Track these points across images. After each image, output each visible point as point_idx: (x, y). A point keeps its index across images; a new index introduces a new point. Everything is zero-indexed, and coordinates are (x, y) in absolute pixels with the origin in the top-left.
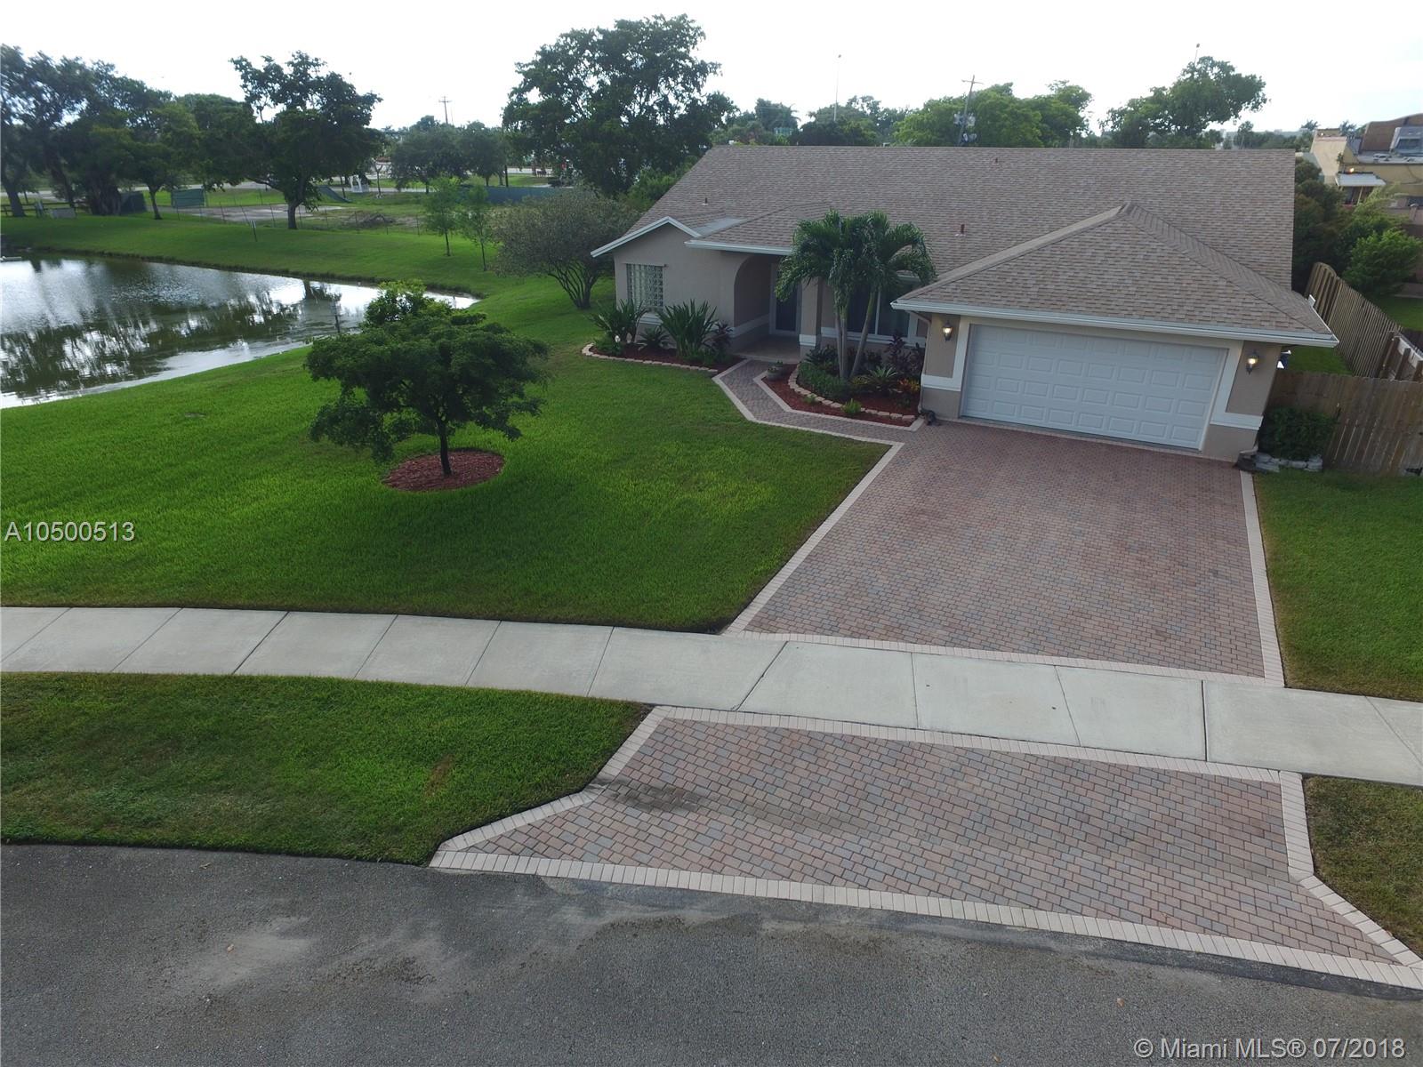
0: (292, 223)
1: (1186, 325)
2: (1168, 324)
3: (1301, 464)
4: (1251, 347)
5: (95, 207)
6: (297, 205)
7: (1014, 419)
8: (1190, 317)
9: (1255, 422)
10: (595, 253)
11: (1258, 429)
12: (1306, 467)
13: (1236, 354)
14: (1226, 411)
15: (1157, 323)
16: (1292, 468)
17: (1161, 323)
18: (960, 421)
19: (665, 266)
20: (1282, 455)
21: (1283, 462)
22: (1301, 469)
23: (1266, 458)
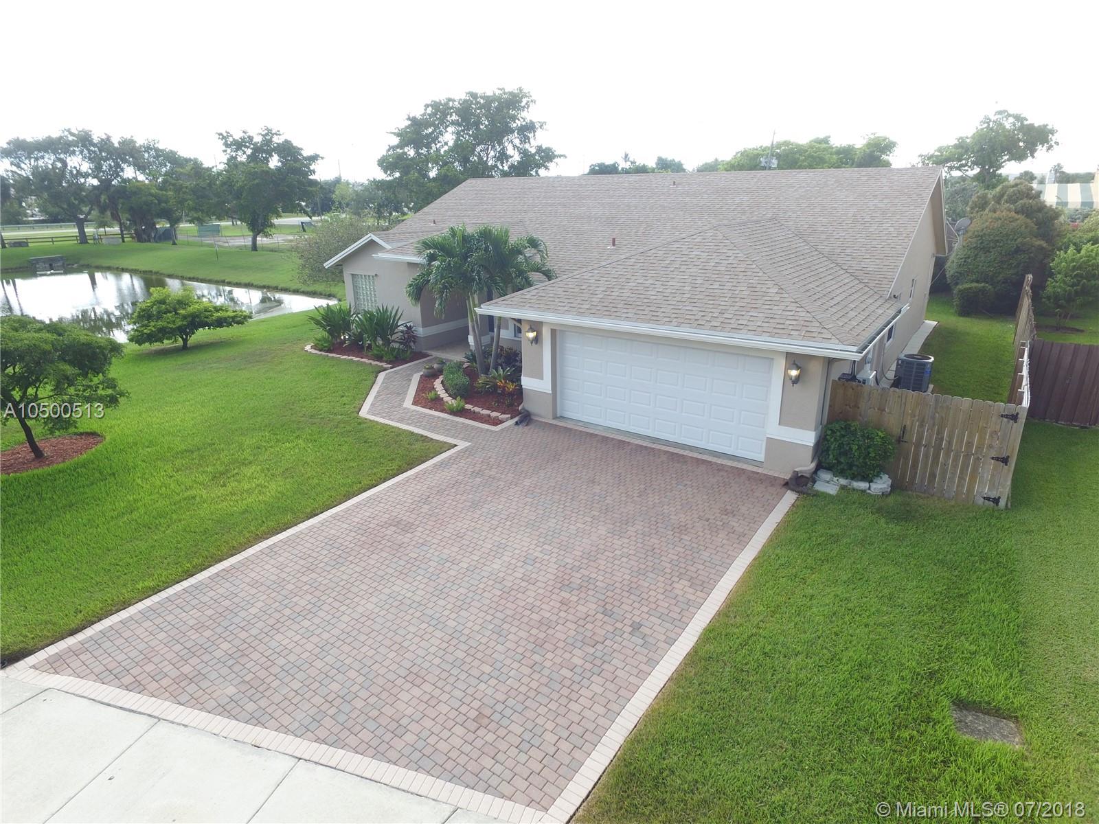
0: (254, 247)
1: (718, 333)
2: (702, 331)
3: (863, 485)
4: (795, 360)
5: (139, 237)
6: (258, 234)
7: (600, 422)
8: (724, 326)
9: (808, 438)
10: (327, 265)
11: (812, 445)
12: (869, 489)
13: (781, 363)
14: (779, 424)
15: (692, 330)
16: (854, 489)
17: (696, 331)
18: (555, 422)
19: (376, 275)
20: (842, 473)
21: (843, 482)
22: (863, 491)
23: (825, 475)
